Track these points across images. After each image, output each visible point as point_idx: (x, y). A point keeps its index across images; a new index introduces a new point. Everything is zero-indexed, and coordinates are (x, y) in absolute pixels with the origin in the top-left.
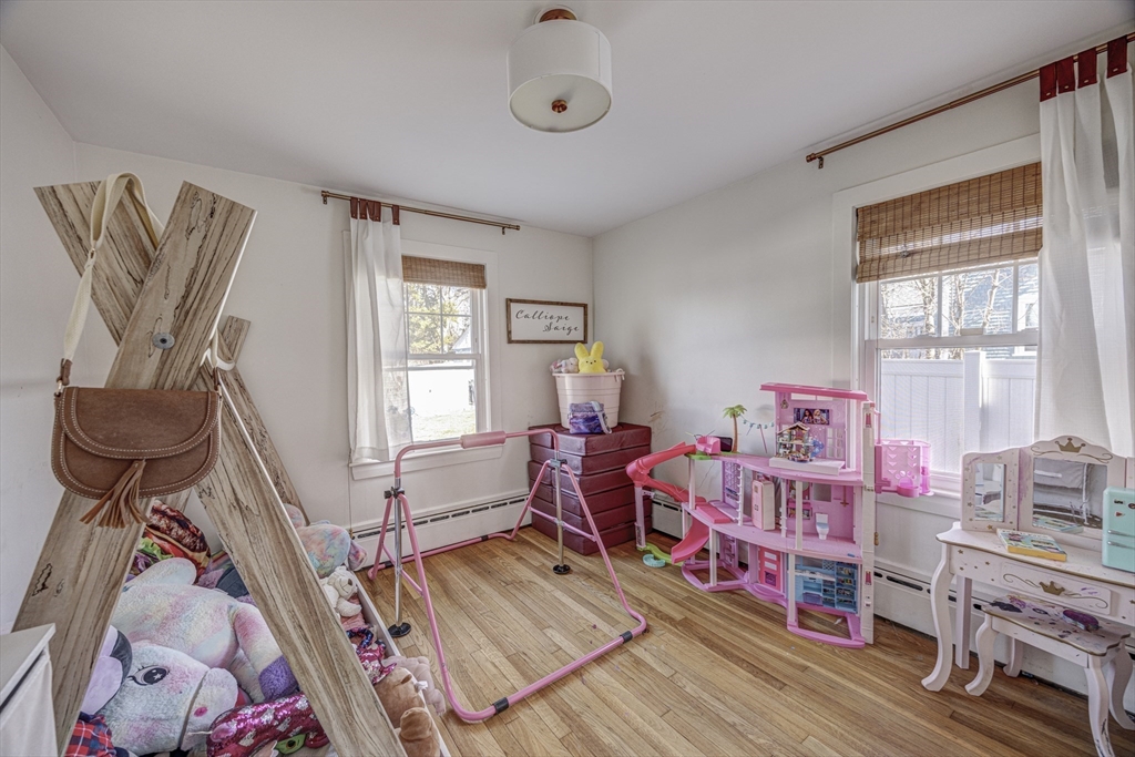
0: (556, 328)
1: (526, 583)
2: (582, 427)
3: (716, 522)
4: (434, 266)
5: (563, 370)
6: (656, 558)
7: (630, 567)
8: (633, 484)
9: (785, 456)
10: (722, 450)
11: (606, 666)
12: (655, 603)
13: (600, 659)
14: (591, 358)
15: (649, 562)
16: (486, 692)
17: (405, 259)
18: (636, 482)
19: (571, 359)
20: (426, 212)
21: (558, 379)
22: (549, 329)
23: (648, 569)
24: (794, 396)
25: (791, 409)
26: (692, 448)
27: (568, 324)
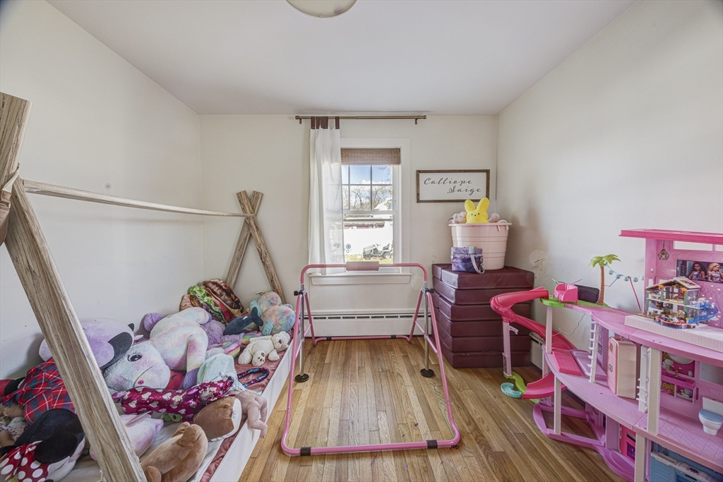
0: (459, 190)
1: (395, 374)
2: (461, 266)
3: (562, 371)
4: (364, 153)
5: (453, 221)
6: (515, 389)
7: (486, 389)
8: (502, 320)
9: (653, 316)
10: (579, 299)
11: (399, 460)
12: (483, 427)
13: (399, 452)
14: (476, 212)
15: (507, 390)
16: (310, 437)
17: (343, 150)
18: (503, 318)
19: (462, 213)
20: (356, 118)
21: (453, 229)
22: (453, 191)
23: (501, 396)
24: (678, 245)
25: (672, 260)
26: (544, 294)
27: (470, 187)
